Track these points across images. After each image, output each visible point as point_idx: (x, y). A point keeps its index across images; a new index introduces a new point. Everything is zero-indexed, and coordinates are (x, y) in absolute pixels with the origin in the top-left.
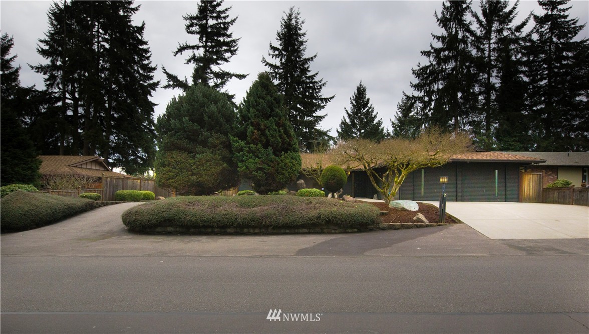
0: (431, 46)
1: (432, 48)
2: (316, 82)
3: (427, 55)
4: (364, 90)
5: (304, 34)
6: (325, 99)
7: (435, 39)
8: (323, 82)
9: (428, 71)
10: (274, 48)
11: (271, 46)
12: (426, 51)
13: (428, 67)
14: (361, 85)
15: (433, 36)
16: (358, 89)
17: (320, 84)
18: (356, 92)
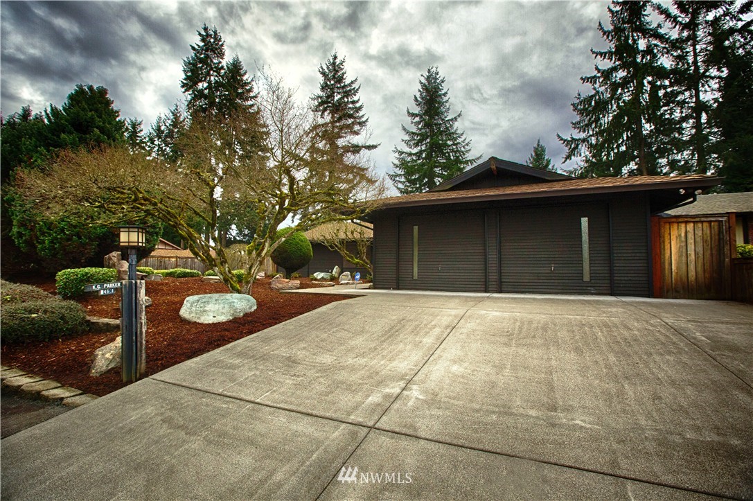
0: (597, 69)
1: (599, 71)
2: (459, 143)
3: (591, 82)
4: (543, 150)
5: (445, 94)
6: (470, 160)
7: (599, 57)
8: (466, 142)
9: (593, 103)
10: (413, 115)
11: (408, 112)
12: (588, 76)
13: (592, 97)
14: (538, 145)
15: (594, 53)
16: (536, 150)
17: (463, 144)
18: (534, 154)
